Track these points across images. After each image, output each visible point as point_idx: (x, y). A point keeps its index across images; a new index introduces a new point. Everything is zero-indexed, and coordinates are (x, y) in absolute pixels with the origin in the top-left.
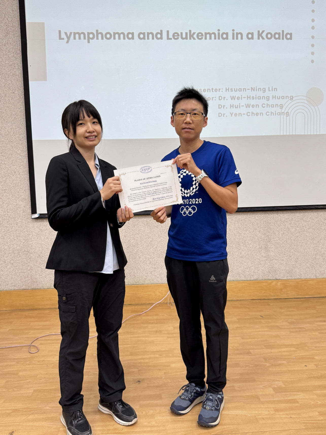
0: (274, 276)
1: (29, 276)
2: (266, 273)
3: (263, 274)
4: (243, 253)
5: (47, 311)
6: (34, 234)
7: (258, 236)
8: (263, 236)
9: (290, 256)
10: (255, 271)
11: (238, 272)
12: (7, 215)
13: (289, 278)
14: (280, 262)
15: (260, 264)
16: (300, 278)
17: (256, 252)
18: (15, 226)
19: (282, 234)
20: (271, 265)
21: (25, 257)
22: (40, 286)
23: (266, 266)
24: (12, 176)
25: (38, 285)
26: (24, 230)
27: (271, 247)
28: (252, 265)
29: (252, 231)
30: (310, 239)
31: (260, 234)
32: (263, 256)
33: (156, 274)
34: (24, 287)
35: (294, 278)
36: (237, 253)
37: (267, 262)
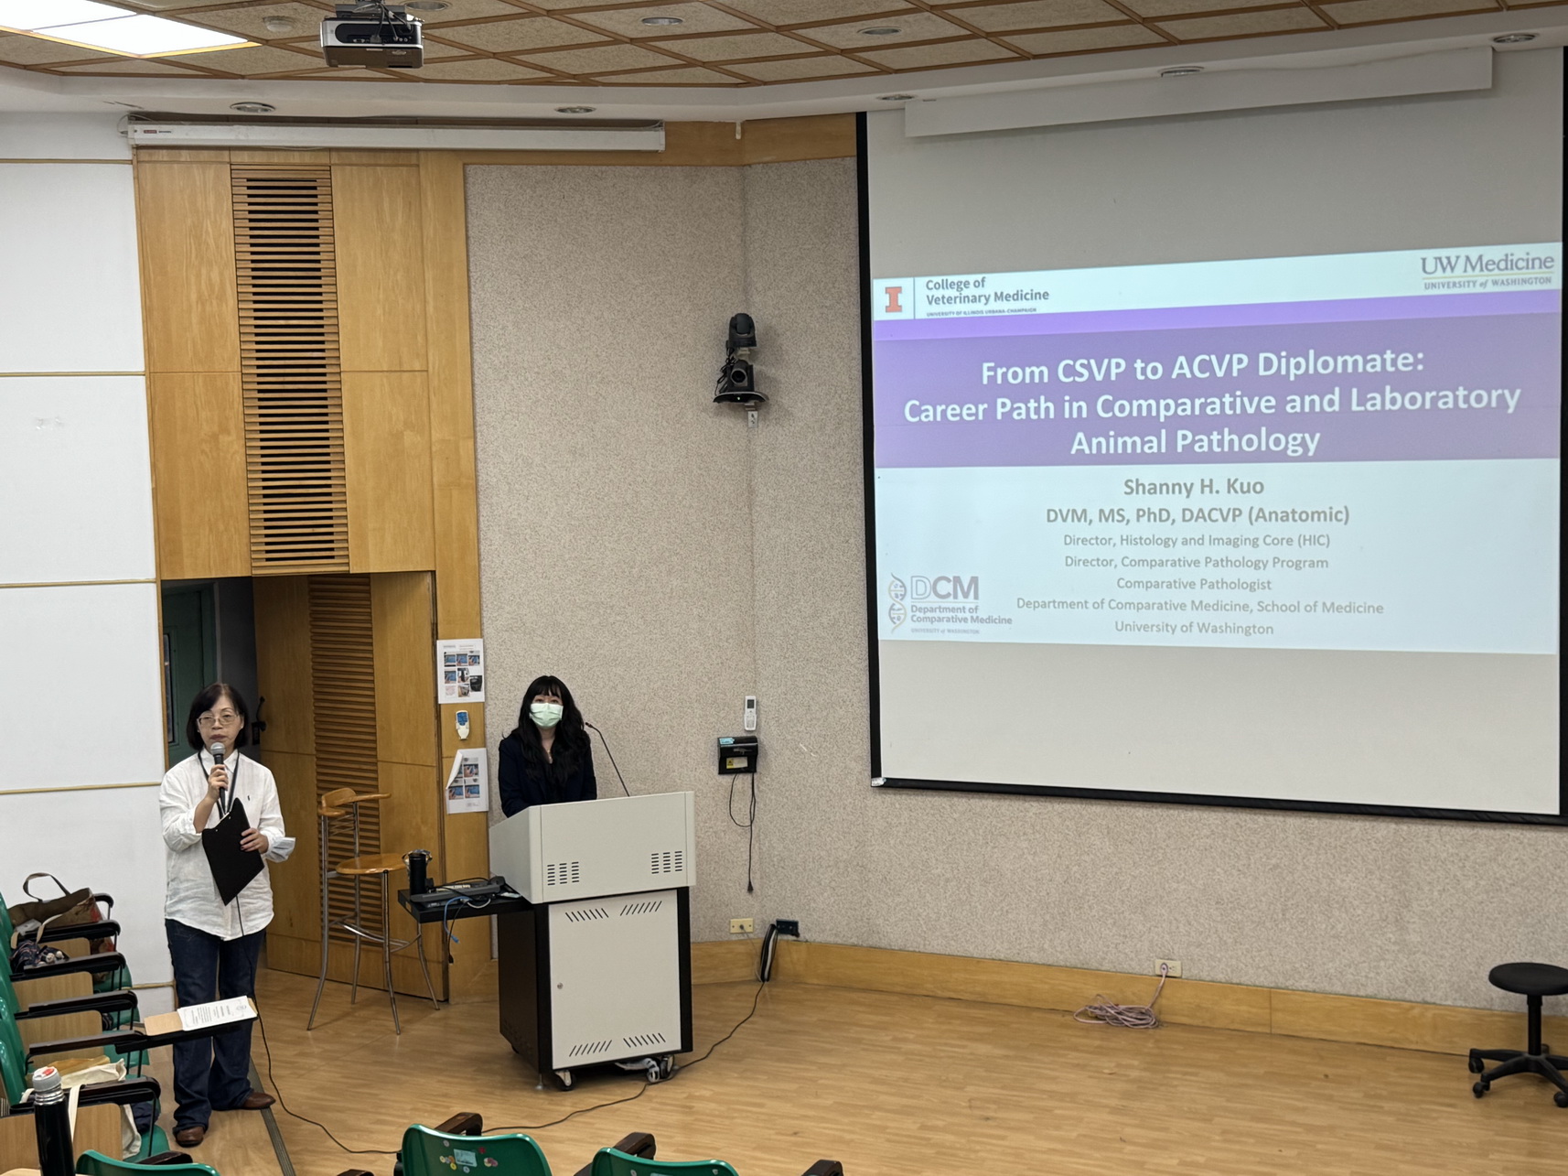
0: (1419, 993)
1: (865, 919)
2: (1398, 983)
3: (1391, 985)
4: (1339, 927)
5: (895, 998)
6: (876, 831)
7: (1377, 889)
8: (1390, 892)
9: (1462, 950)
10: (1370, 976)
11: (1326, 972)
12: (826, 788)
13: (1460, 1003)
14: (1434, 959)
15: (1384, 959)
16: (1488, 1007)
17: (1372, 928)
18: (842, 810)
19: (1439, 891)
20: (1411, 966)
21: (857, 878)
22: (884, 944)
23: (1398, 965)
24: (838, 708)
25: (880, 939)
26: (857, 820)
27: (1413, 920)
28: (1363, 959)
29: (1364, 875)
30: (1515, 911)
31: (1382, 886)
32: (1392, 940)
33: (1127, 951)
34: (854, 940)
35: (1472, 1005)
36: (1324, 926)
37: (1400, 956)
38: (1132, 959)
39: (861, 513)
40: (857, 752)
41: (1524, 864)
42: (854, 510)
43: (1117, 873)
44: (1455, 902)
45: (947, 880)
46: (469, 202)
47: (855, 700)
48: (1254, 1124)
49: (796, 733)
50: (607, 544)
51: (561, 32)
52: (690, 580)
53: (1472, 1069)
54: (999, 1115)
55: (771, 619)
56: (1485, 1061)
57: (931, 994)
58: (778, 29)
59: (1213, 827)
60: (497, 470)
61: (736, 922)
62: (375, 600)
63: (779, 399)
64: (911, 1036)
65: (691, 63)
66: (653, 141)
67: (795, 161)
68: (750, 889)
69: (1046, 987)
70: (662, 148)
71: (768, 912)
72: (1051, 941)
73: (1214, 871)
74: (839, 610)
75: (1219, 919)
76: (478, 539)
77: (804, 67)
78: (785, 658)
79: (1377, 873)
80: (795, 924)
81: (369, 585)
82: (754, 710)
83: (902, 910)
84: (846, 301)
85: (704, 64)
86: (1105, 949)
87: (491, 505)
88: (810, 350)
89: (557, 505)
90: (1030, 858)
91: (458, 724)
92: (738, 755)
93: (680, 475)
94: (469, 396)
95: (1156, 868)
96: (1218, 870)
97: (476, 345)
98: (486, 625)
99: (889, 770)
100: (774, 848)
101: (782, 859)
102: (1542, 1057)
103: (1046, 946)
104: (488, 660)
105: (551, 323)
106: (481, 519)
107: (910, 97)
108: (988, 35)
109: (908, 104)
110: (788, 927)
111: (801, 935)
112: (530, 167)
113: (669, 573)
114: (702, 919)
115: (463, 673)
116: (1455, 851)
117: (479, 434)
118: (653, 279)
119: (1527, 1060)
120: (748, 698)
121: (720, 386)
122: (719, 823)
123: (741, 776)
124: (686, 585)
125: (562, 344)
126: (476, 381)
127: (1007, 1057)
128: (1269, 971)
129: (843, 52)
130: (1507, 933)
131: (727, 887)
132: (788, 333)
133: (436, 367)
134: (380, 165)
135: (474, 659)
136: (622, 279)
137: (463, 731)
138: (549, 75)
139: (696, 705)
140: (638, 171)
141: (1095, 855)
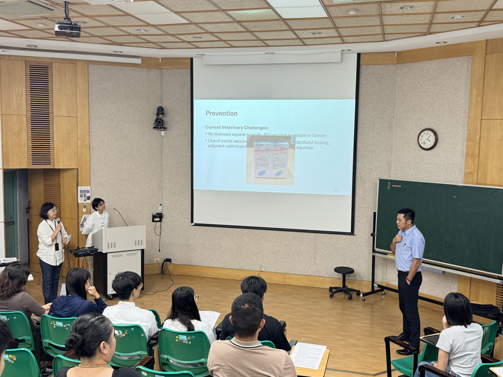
0: (318, 274)
1: (188, 258)
2: (314, 272)
3: (312, 272)
4: (301, 259)
6: (192, 236)
7: (310, 250)
8: (313, 250)
9: (328, 264)
10: (307, 270)
11: (298, 270)
12: (179, 226)
14: (322, 266)
15: (311, 266)
16: (334, 277)
17: (308, 259)
18: (183, 231)
19: (324, 250)
20: (317, 268)
21: (187, 248)
22: (193, 264)
23: (314, 268)
24: (183, 206)
26: (187, 234)
27: (317, 257)
28: (306, 266)
29: (307, 247)
30: (340, 255)
32: (313, 262)
33: (252, 265)
34: (185, 263)
36: (298, 259)
37: (314, 265)
38: (253, 267)
39: (190, 158)
40: (187, 217)
41: (343, 244)
42: (188, 157)
43: (250, 246)
44: (327, 253)
45: (209, 249)
46: (89, 74)
47: (187, 204)
48: (280, 304)
49: (172, 212)
50: (124, 163)
51: (115, 32)
52: (146, 173)
53: (330, 291)
54: (220, 303)
55: (166, 183)
56: (333, 290)
57: (204, 276)
58: (172, 35)
59: (273, 235)
60: (95, 143)
61: (155, 259)
62: (61, 176)
63: (170, 128)
64: (199, 286)
65: (149, 42)
66: (138, 61)
67: (175, 69)
68: (159, 251)
69: (232, 274)
70: (140, 63)
71: (164, 256)
72: (233, 263)
73: (273, 246)
74: (184, 182)
75: (273, 257)
76: (90, 161)
77: (178, 45)
78: (170, 193)
79: (310, 246)
80: (171, 260)
81: (60, 172)
82: (161, 206)
83: (198, 256)
84: (187, 105)
85: (152, 43)
86: (247, 265)
87: (94, 152)
88: (178, 116)
89: (111, 153)
90: (229, 243)
91: (83, 208)
92: (157, 217)
93: (144, 147)
94: (88, 124)
95: (259, 245)
96: (274, 246)
97: (90, 111)
98: (91, 183)
99: (195, 221)
100: (166, 241)
101: (168, 243)
102: (346, 288)
103: (232, 264)
104: (92, 192)
105: (110, 106)
106: (91, 156)
107: (204, 55)
108: (224, 41)
109: (204, 56)
110: (169, 260)
111: (172, 262)
112: (105, 66)
113: (140, 171)
114: (147, 258)
115: (85, 195)
116: (327, 241)
117: (90, 134)
118: (138, 96)
119: (342, 289)
120: (160, 203)
121: (154, 125)
122: (152, 234)
123: (158, 223)
124: (145, 174)
125: (113, 112)
126: (90, 120)
127: (222, 290)
128: (285, 270)
129: (188, 42)
130: (338, 260)
131: (154, 250)
132: (172, 112)
133: (79, 117)
134: (65, 63)
135: (88, 192)
136: (129, 96)
137: (84, 210)
138: (112, 42)
139: (147, 205)
140: (134, 68)
141: (245, 242)
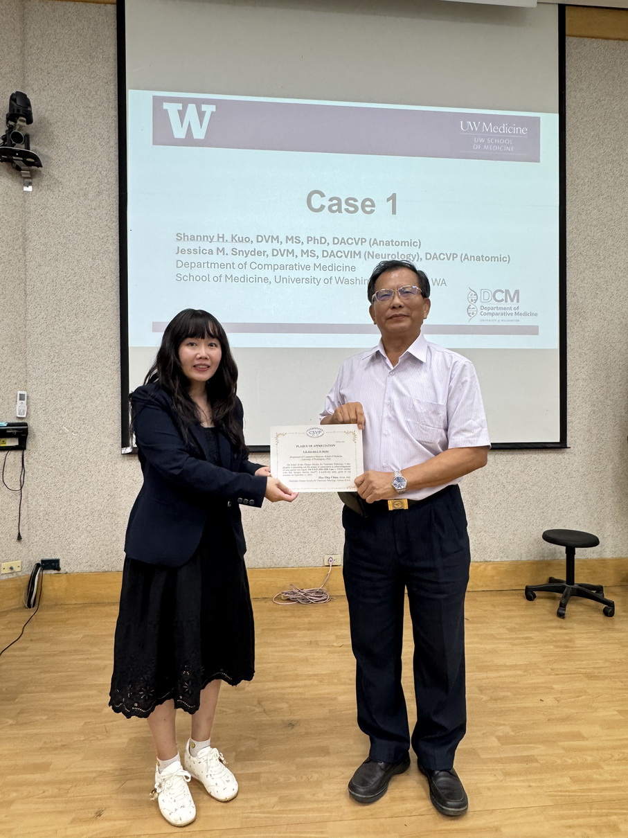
1: (114, 552)
6: (124, 487)
9: (506, 527)
12: (84, 457)
13: (505, 559)
14: (491, 535)
18: (97, 474)
19: (494, 493)
21: (109, 522)
24: (95, 399)
26: (109, 480)
33: (306, 552)
34: (106, 568)
38: (309, 557)
40: (110, 430)
41: (539, 472)
43: (300, 501)
44: (503, 498)
47: (109, 392)
49: (59, 419)
63: (51, 171)
68: (19, 538)
71: (34, 554)
78: (52, 362)
80: (57, 561)
82: (25, 402)
86: (291, 552)
92: (11, 436)
95: (326, 495)
100: (40, 505)
101: (47, 513)
110: (52, 564)
111: (62, 569)
120: (19, 392)
123: (12, 452)
